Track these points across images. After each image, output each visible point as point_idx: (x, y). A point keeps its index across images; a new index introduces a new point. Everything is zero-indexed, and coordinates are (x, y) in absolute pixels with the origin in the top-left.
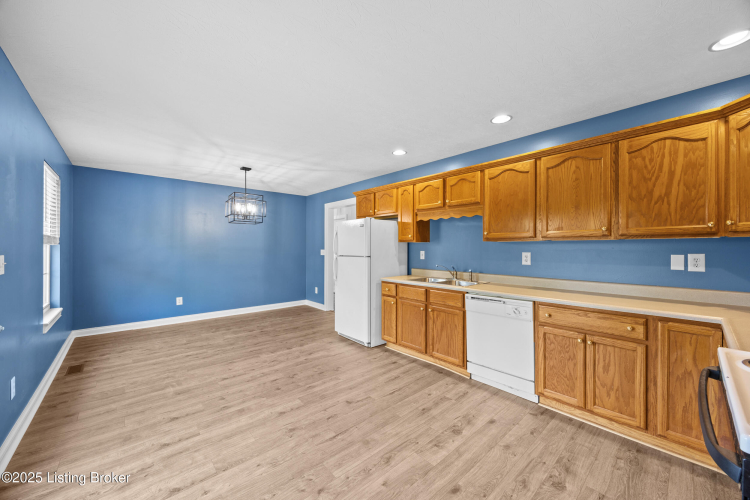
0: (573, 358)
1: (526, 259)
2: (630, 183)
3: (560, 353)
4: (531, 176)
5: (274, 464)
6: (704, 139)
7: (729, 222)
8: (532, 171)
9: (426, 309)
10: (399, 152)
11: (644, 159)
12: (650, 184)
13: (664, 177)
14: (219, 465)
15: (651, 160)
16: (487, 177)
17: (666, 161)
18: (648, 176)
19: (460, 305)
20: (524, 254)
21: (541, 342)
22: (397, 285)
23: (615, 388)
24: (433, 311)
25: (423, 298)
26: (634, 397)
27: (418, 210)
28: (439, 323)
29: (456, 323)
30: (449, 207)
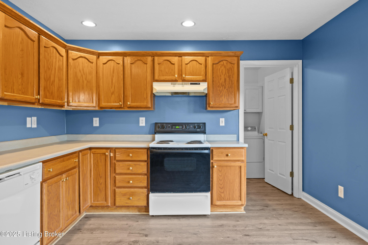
0: (58, 197)
2: (44, 67)
6: (63, 56)
12: (50, 72)
13: (53, 71)
15: (50, 57)
18: (49, 67)
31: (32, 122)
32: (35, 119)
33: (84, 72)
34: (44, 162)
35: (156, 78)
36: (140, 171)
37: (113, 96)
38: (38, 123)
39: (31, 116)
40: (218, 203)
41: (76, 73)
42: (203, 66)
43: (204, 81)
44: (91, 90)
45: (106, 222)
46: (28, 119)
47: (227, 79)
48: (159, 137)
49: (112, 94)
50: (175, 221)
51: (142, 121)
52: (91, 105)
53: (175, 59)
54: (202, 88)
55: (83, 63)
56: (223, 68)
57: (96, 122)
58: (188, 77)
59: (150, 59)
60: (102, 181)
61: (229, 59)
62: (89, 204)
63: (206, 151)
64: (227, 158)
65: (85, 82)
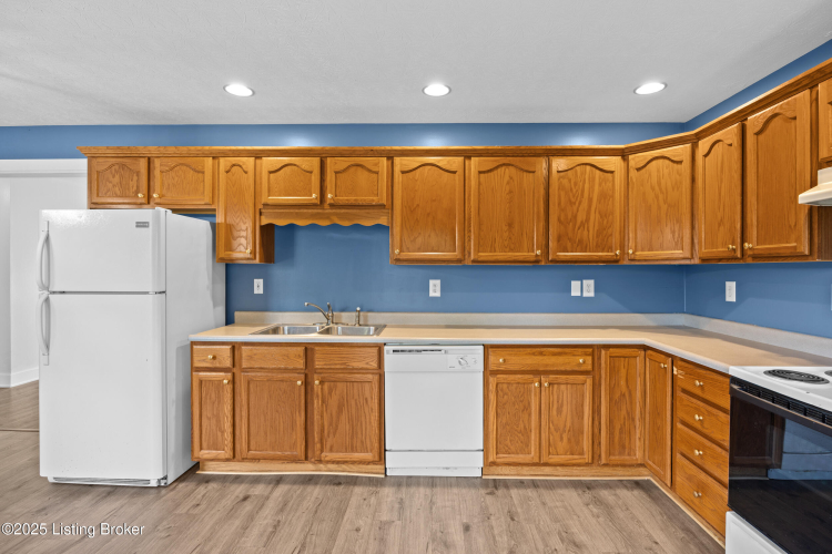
0: (527, 408)
1: (435, 288)
2: (559, 204)
3: (514, 404)
4: (458, 178)
6: (612, 172)
7: (630, 252)
8: (460, 172)
9: (307, 383)
10: (239, 89)
11: (570, 181)
12: (575, 208)
13: (585, 204)
15: (576, 184)
16: (397, 169)
17: (587, 186)
18: (573, 200)
19: (374, 365)
20: (432, 282)
21: (492, 397)
22: (235, 347)
23: (567, 428)
24: (322, 382)
25: (300, 364)
26: (583, 433)
27: (266, 205)
28: (333, 402)
29: (367, 394)
30: (332, 206)
31: (583, 288)
32: (589, 283)
33: (661, 189)
36: (718, 437)
37: (722, 228)
38: (596, 291)
39: (581, 279)
41: (644, 193)
44: (679, 221)
46: (575, 283)
49: (719, 225)
52: (678, 253)
55: (658, 171)
57: (730, 292)
65: (664, 207)
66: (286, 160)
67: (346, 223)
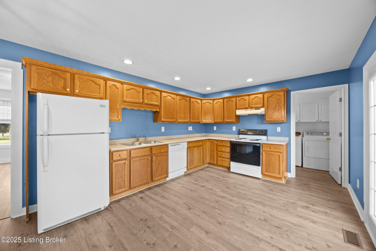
0: (193, 155)
1: (163, 129)
5: (243, 222)
6: (199, 103)
7: (203, 120)
8: (175, 99)
11: (194, 104)
14: (258, 242)
16: (162, 96)
17: (196, 106)
18: (194, 109)
23: (199, 158)
25: (149, 153)
30: (146, 104)
31: (190, 128)
32: (191, 127)
33: (208, 108)
34: (188, 142)
35: (238, 108)
36: (227, 151)
37: (219, 117)
38: (193, 129)
40: (266, 173)
41: (205, 109)
42: (262, 100)
43: (263, 107)
44: (211, 115)
45: (212, 170)
46: (189, 127)
47: (277, 105)
48: (241, 136)
50: (241, 177)
51: (234, 128)
52: (211, 121)
53: (247, 98)
54: (262, 111)
55: (207, 105)
56: (274, 99)
57: (215, 128)
58: (253, 106)
59: (234, 99)
60: (213, 153)
61: (278, 93)
62: (208, 161)
63: (258, 145)
64: (270, 150)
65: (208, 112)
66: (132, 87)
67: (148, 110)
